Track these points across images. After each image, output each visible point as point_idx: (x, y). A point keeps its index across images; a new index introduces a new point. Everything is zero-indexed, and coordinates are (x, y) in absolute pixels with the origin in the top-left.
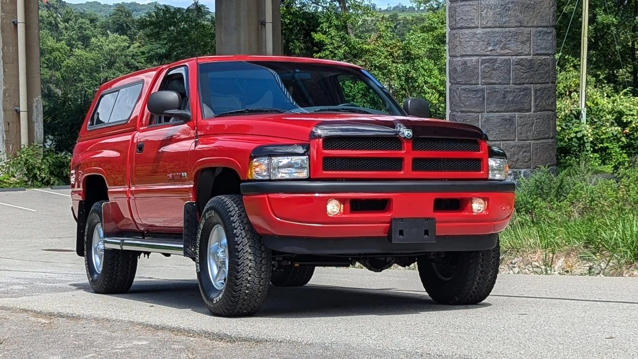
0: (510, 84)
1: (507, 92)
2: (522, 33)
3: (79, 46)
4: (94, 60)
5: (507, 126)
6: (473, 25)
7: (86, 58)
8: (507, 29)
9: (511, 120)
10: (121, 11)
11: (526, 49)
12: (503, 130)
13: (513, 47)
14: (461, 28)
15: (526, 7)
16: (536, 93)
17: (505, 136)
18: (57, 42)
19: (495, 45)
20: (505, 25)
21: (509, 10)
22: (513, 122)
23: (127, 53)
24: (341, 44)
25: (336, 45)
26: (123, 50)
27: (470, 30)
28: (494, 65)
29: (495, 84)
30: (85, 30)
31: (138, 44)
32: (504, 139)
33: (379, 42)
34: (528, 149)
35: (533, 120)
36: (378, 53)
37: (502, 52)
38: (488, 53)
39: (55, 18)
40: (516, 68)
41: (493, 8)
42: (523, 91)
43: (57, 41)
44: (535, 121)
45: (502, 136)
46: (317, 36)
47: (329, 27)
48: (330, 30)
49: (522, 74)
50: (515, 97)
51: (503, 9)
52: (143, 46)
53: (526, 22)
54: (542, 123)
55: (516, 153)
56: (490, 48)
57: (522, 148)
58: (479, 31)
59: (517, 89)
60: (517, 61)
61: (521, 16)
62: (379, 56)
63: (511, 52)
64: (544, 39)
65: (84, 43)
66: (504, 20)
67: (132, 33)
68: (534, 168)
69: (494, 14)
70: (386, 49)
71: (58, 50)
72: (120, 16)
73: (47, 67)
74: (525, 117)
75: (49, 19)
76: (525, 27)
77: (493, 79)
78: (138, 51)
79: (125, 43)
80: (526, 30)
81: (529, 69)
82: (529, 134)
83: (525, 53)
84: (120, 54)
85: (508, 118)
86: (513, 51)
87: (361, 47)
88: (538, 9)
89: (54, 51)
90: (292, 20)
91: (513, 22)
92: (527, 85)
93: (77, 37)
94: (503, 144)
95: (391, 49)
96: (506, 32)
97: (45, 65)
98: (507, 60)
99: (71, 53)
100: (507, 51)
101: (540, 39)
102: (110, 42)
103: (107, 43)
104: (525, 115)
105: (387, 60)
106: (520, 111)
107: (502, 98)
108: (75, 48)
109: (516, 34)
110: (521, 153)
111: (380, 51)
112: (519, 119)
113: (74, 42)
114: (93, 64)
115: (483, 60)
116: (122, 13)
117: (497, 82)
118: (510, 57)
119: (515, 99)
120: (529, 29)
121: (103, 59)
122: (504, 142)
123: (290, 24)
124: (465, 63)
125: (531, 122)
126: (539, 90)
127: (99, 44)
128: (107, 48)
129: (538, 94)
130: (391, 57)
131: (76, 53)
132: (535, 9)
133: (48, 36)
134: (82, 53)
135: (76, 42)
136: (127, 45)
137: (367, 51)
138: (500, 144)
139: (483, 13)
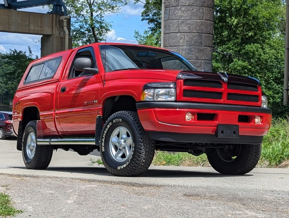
2: (198, 62)
15: (200, 51)
20: (190, 58)
21: (192, 52)
51: (190, 51)
53: (199, 57)
64: (207, 66)
66: (190, 56)
69: (185, 53)
76: (199, 59)
80: (200, 61)
91: (194, 57)
109: (195, 63)
120: (201, 61)
132: (204, 52)
139: (180, 52)
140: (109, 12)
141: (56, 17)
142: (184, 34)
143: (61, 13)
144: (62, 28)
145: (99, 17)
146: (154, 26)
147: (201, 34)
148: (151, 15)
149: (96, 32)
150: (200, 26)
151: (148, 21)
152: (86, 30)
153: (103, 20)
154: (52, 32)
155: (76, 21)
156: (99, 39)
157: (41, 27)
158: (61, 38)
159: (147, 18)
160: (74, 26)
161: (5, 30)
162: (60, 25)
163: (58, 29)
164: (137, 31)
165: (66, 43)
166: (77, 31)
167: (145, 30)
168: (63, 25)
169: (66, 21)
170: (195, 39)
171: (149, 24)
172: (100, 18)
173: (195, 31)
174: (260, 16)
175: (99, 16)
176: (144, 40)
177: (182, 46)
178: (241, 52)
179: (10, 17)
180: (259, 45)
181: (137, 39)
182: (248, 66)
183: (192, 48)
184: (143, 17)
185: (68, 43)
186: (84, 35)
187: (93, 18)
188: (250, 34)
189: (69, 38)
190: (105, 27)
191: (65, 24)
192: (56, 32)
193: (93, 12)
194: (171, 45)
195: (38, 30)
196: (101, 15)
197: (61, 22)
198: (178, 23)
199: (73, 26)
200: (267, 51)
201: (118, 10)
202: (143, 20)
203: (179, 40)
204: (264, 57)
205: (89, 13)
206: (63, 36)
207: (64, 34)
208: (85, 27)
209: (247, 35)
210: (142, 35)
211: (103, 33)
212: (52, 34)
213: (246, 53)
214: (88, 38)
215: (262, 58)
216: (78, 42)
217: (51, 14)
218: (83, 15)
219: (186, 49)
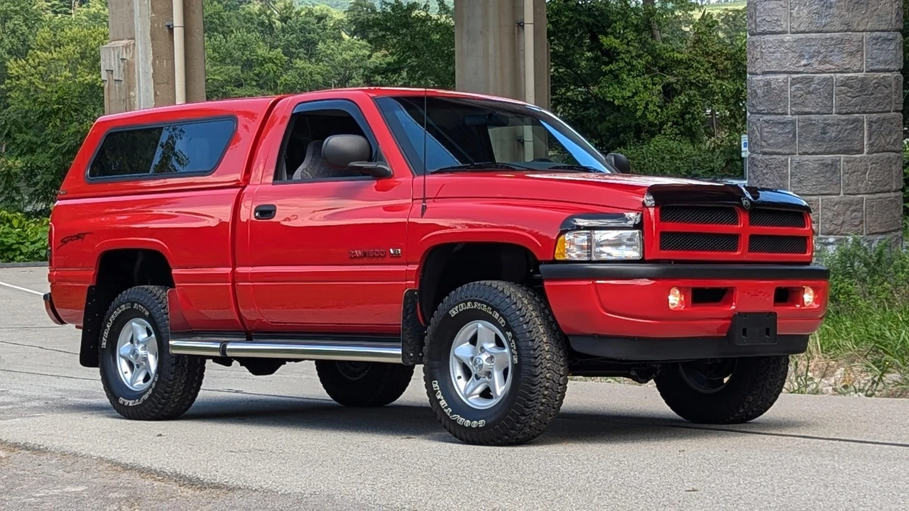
0: (832, 114)
1: (829, 124)
2: (849, 40)
3: (301, 55)
4: (322, 76)
5: (828, 175)
6: (780, 29)
7: (311, 73)
8: (828, 34)
9: (833, 166)
10: (361, 5)
11: (856, 62)
12: (822, 180)
13: (837, 60)
14: (764, 33)
15: (856, 3)
16: (870, 127)
17: (824, 190)
18: (270, 50)
19: (811, 58)
20: (825, 29)
21: (830, 8)
22: (836, 168)
23: (368, 65)
24: (642, 52)
25: (634, 54)
26: (362, 60)
27: (775, 37)
28: (809, 87)
29: (810, 113)
30: (309, 33)
32: (823, 192)
33: (697, 49)
34: (859, 206)
35: (866, 165)
36: (695, 65)
37: (821, 67)
38: (801, 69)
39: (269, 17)
40: (840, 91)
41: (808, 4)
42: (852, 124)
43: (271, 48)
44: (870, 167)
45: (820, 189)
46: (607, 41)
47: (625, 28)
48: (625, 31)
49: (851, 99)
50: (840, 132)
51: (823, 6)
52: (391, 54)
53: (855, 24)
54: (880, 170)
55: (842, 212)
56: (803, 62)
57: (851, 205)
58: (788, 37)
59: (843, 121)
60: (842, 81)
61: (848, 16)
62: (697, 70)
63: (834, 67)
64: (883, 49)
65: (308, 50)
66: (823, 21)
68: (867, 235)
69: (809, 13)
70: (707, 59)
71: (271, 60)
72: (360, 12)
73: (258, 85)
74: (854, 161)
75: (261, 18)
76: (854, 31)
77: (808, 107)
78: (383, 62)
79: (365, 51)
80: (856, 36)
81: (860, 91)
82: (860, 185)
83: (855, 68)
84: (357, 65)
85: (830, 162)
86: (836, 66)
87: (670, 56)
88: (873, 6)
89: (266, 63)
90: (572, 17)
91: (837, 24)
92: (856, 115)
93: (298, 43)
94: (822, 200)
95: (714, 58)
96: (827, 39)
97: (254, 83)
98: (828, 79)
99: (290, 65)
100: (828, 66)
101: (877, 49)
102: (344, 50)
103: (340, 51)
104: (855, 159)
105: (708, 75)
106: (846, 152)
107: (822, 134)
108: (296, 59)
109: (841, 41)
110: (849, 213)
111: (698, 62)
112: (845, 163)
113: (294, 50)
114: (321, 81)
115: (793, 79)
116: (362, 8)
117: (813, 111)
118: (832, 75)
119: (840, 136)
120: (861, 34)
121: (334, 73)
122: (824, 197)
123: (568, 23)
124: (768, 83)
125: (863, 168)
126: (875, 123)
127: (329, 52)
128: (340, 57)
129: (873, 127)
130: (714, 70)
131: (297, 66)
132: (869, 6)
133: (258, 42)
134: (304, 65)
135: (297, 49)
136: (368, 53)
137: (680, 62)
138: (818, 200)
139: (794, 12)
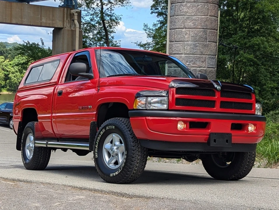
2: (202, 57)
6: (180, 53)
11: (204, 65)
13: (198, 63)
14: (175, 54)
15: (205, 46)
19: (190, 62)
20: (195, 53)
21: (197, 47)
23: (3, 64)
26: (2, 62)
27: (179, 55)
31: (8, 60)
37: (193, 65)
40: (199, 73)
51: (194, 46)
52: (10, 61)
53: (204, 53)
56: (188, 64)
58: (183, 55)
60: (199, 70)
61: (202, 50)
64: (212, 61)
66: (194, 51)
67: (6, 55)
69: (190, 48)
76: (204, 55)
78: (8, 64)
80: (204, 56)
81: (205, 74)
83: (203, 66)
86: (198, 65)
88: (209, 47)
91: (199, 52)
96: (195, 57)
98: (195, 69)
100: (195, 65)
101: (210, 61)
109: (200, 58)
116: (2, 46)
118: (196, 68)
120: (205, 56)
132: (208, 47)
136: (3, 60)
139: (185, 47)
140: (119, 6)
141: (67, 11)
142: (189, 29)
143: (72, 7)
144: (73, 21)
145: (109, 11)
146: (163, 19)
147: (206, 30)
148: (160, 9)
149: (107, 25)
150: (205, 21)
151: (157, 14)
152: (96, 23)
153: (113, 14)
154: (63, 25)
155: (87, 14)
156: (109, 32)
157: (53, 20)
158: (72, 30)
159: (156, 11)
160: (85, 19)
161: (18, 23)
162: (71, 19)
163: (69, 22)
164: (146, 24)
165: (76, 36)
166: (88, 23)
167: (154, 23)
168: (74, 18)
169: (76, 14)
170: (199, 34)
171: (158, 17)
172: (111, 11)
173: (200, 27)
174: (266, 10)
175: (109, 9)
176: (152, 32)
177: (187, 41)
178: (247, 45)
179: (22, 10)
180: (265, 38)
181: (146, 31)
182: (254, 59)
183: (197, 43)
184: (152, 11)
185: (78, 36)
186: (95, 27)
187: (104, 11)
188: (256, 28)
189: (79, 31)
190: (115, 19)
191: (76, 17)
192: (67, 26)
193: (104, 6)
194: (177, 40)
195: (50, 23)
196: (111, 9)
197: (72, 15)
198: (183, 19)
199: (83, 19)
200: (272, 45)
201: (128, 4)
202: (152, 13)
203: (184, 35)
204: (270, 50)
205: (100, 7)
206: (74, 29)
207: (74, 27)
208: (95, 20)
209: (253, 28)
210: (151, 28)
211: (113, 25)
212: (63, 27)
213: (252, 47)
214: (99, 30)
215: (268, 51)
216: (89, 34)
217: (63, 7)
218: (93, 8)
219: (191, 45)
